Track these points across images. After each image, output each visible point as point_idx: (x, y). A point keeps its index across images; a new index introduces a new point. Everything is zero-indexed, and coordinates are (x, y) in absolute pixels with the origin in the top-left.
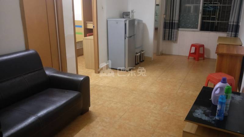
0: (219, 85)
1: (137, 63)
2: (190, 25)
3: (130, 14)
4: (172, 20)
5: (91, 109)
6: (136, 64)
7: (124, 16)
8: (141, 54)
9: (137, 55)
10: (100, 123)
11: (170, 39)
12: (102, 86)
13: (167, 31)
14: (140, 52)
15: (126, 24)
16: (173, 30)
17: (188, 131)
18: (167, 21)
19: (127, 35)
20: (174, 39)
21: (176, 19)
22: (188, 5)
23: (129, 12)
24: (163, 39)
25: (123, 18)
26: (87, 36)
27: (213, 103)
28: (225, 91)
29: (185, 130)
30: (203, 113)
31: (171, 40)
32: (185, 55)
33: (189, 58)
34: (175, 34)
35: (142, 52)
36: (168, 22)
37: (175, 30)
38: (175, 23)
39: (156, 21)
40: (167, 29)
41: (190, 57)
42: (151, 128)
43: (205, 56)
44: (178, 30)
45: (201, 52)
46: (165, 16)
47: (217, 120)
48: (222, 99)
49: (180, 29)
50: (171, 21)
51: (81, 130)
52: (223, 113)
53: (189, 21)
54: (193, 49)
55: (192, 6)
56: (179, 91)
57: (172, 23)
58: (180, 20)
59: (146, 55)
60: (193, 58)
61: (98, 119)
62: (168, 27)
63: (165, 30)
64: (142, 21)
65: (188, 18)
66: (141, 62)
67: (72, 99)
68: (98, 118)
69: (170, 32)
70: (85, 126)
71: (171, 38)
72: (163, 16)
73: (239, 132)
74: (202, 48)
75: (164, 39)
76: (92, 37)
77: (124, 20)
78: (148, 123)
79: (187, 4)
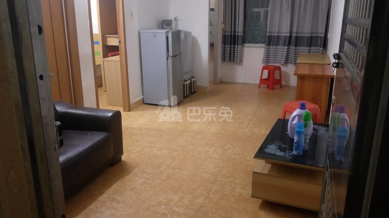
0: (297, 112)
1: (186, 95)
2: (260, 39)
3: (172, 24)
4: (235, 32)
5: (124, 158)
6: (185, 97)
7: (164, 26)
8: (191, 81)
9: (186, 83)
10: (140, 174)
11: (232, 60)
12: (136, 128)
13: (228, 48)
14: (190, 79)
15: (167, 38)
16: (236, 46)
17: (258, 171)
18: (226, 34)
19: (171, 53)
20: (238, 60)
21: (240, 29)
22: (256, 10)
23: (171, 20)
24: (222, 60)
25: (163, 28)
26: (108, 57)
27: (290, 136)
28: (303, 118)
29: (255, 170)
30: (277, 149)
31: (234, 61)
32: (253, 83)
33: (259, 87)
34: (238, 52)
35: (193, 80)
36: (228, 35)
37: (239, 46)
38: (238, 35)
39: (210, 33)
40: (228, 45)
41: (262, 85)
42: (210, 176)
43: (283, 83)
44: (243, 46)
45: (277, 77)
46: (223, 26)
47: (295, 155)
48: (300, 128)
49: (246, 45)
50: (233, 34)
51: (114, 185)
52: (301, 145)
53: (258, 33)
54: (266, 72)
55: (262, 10)
56: (247, 130)
57: (235, 36)
58: (246, 31)
59: (199, 84)
60: (266, 86)
61: (136, 171)
62: (229, 42)
63: (224, 47)
64: (190, 33)
65: (257, 28)
66: (192, 93)
67: (98, 142)
68: (136, 169)
69: (232, 49)
70: (118, 179)
71: (234, 59)
72: (221, 26)
73: (320, 166)
74: (278, 71)
75: (224, 59)
76: (117, 58)
77: (164, 31)
78: (206, 170)
79: (254, 8)
